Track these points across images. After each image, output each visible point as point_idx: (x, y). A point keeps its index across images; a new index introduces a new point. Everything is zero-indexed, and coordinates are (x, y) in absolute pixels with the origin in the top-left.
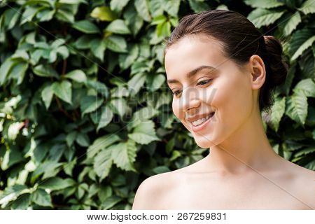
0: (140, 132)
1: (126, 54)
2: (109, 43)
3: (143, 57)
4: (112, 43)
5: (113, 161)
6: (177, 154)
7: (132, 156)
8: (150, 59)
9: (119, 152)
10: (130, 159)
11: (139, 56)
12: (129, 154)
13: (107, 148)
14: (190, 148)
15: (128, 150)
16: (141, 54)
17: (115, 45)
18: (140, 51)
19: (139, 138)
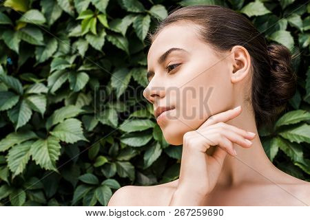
0: (62, 130)
1: (43, 48)
2: (24, 35)
3: (62, 52)
4: (27, 35)
5: (31, 157)
6: (104, 160)
7: (55, 154)
8: (70, 54)
9: (39, 149)
10: (51, 157)
11: (57, 50)
12: (50, 152)
13: (22, 143)
14: (116, 154)
15: (49, 148)
16: (60, 50)
17: (30, 37)
18: (58, 46)
19: (62, 136)
